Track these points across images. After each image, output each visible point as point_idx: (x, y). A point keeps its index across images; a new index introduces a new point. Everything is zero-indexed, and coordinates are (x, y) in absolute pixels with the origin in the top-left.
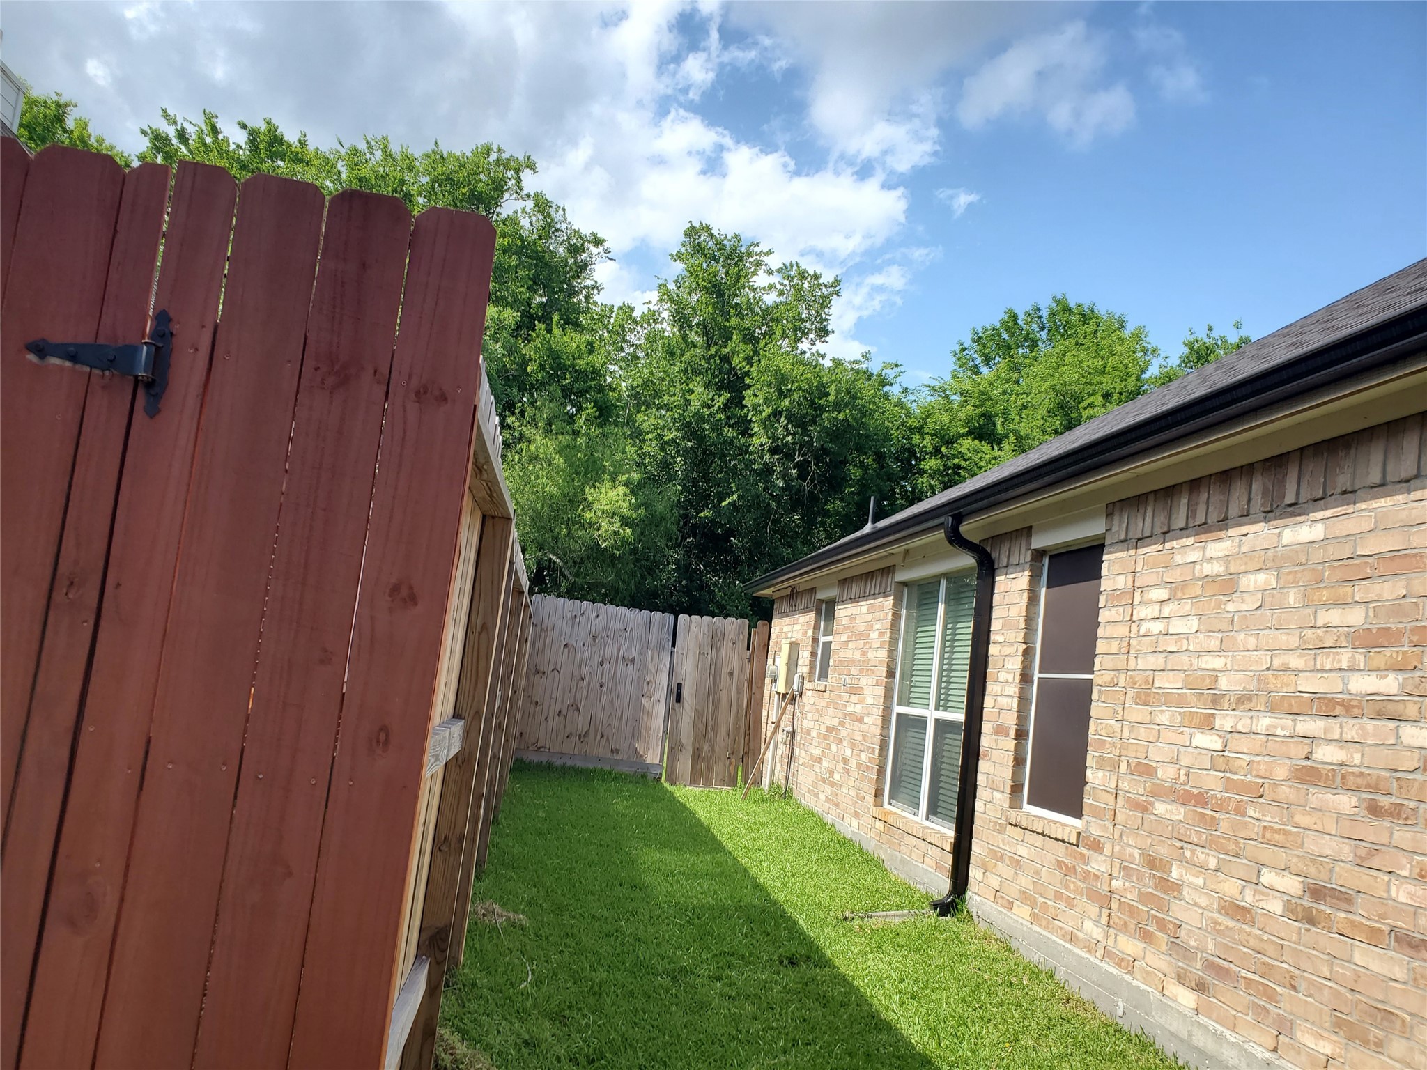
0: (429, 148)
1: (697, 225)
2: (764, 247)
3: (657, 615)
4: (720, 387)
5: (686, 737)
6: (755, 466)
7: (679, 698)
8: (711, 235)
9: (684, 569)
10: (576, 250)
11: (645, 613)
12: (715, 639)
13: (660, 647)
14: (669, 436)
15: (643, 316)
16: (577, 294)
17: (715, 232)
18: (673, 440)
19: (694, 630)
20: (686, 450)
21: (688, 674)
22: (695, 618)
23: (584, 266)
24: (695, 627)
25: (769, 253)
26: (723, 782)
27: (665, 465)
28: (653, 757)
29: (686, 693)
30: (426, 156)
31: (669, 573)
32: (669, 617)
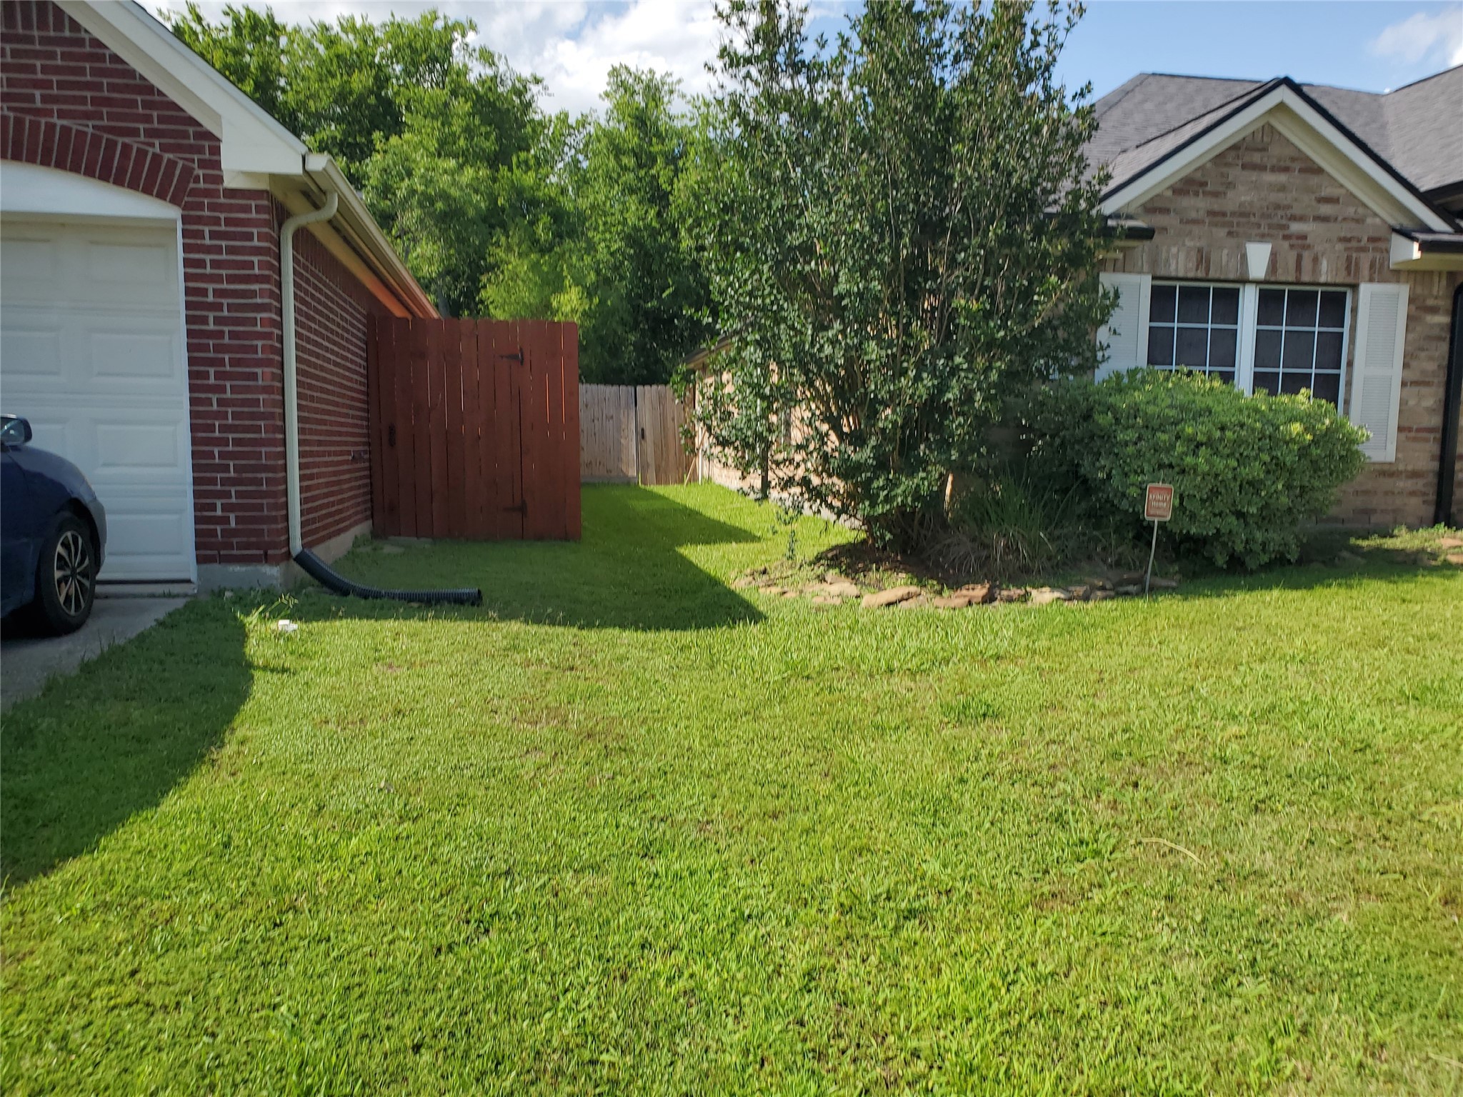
0: (388, 19)
1: (617, 66)
2: (675, 78)
3: (623, 388)
4: (652, 201)
5: (651, 459)
6: (686, 263)
7: (643, 436)
8: (629, 72)
9: (640, 348)
10: (520, 94)
11: (615, 388)
12: (661, 399)
13: (627, 405)
14: (615, 247)
15: (577, 121)
16: (525, 126)
17: (633, 69)
18: (619, 249)
19: (647, 395)
20: (630, 256)
21: (647, 423)
22: (647, 388)
23: (529, 105)
24: (647, 393)
25: (679, 81)
26: (676, 482)
27: (616, 268)
28: (632, 472)
29: (647, 433)
30: (384, 25)
31: (629, 354)
32: (631, 389)
